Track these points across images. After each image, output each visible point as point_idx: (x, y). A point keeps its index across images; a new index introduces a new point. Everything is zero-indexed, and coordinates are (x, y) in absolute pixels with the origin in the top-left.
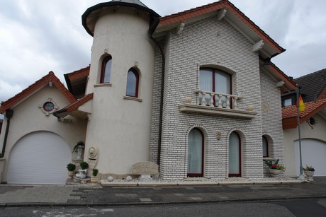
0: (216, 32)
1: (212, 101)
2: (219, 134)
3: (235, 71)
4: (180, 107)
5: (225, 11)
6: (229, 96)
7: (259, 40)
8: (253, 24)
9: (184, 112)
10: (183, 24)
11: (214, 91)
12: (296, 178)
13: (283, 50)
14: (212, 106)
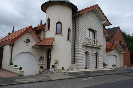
0: (92, 16)
1: (89, 42)
2: (93, 54)
3: (97, 31)
4: (83, 44)
5: (97, 9)
6: (94, 40)
7: (105, 20)
8: (104, 15)
9: (84, 46)
10: (86, 13)
11: (90, 38)
12: (111, 68)
13: (111, 25)
14: (94, 44)
